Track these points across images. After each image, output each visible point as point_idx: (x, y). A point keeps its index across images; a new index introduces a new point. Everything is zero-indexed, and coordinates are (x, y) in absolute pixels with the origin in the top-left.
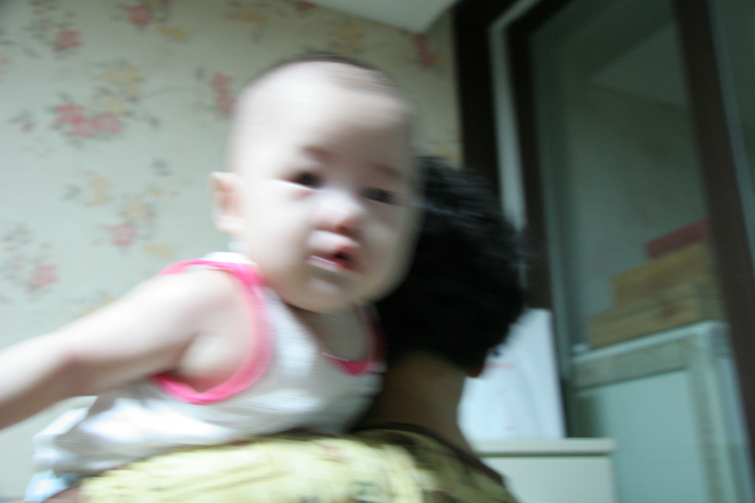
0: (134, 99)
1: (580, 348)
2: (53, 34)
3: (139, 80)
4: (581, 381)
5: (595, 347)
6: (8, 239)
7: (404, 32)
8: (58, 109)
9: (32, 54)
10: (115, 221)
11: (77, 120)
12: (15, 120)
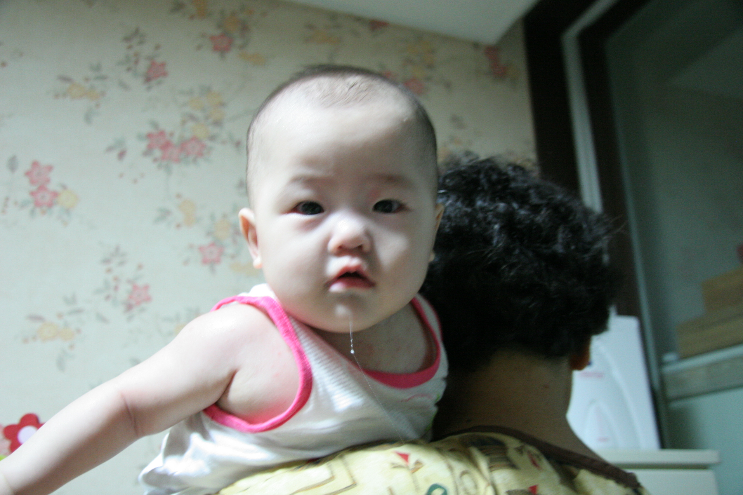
0: (218, 123)
1: (669, 357)
2: (143, 66)
3: (222, 105)
4: (672, 392)
5: (684, 357)
6: (106, 261)
7: (476, 45)
8: (149, 136)
9: (124, 86)
10: (205, 241)
11: (166, 146)
12: (110, 149)
